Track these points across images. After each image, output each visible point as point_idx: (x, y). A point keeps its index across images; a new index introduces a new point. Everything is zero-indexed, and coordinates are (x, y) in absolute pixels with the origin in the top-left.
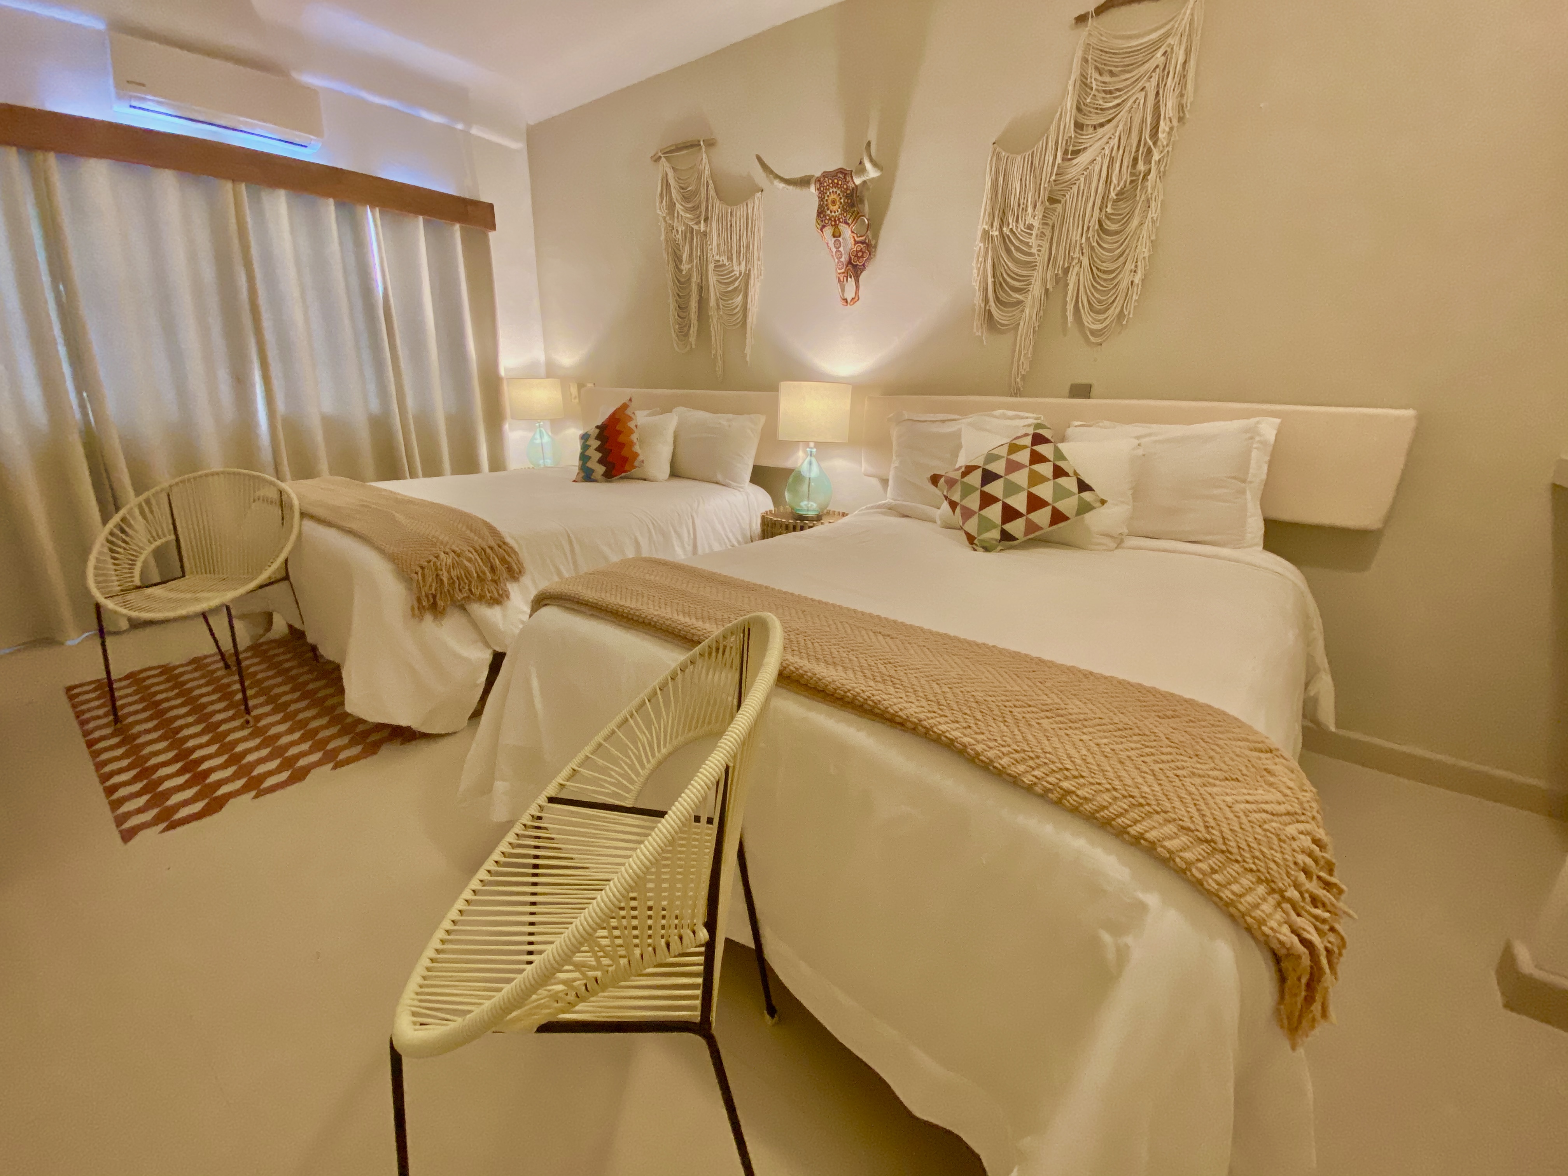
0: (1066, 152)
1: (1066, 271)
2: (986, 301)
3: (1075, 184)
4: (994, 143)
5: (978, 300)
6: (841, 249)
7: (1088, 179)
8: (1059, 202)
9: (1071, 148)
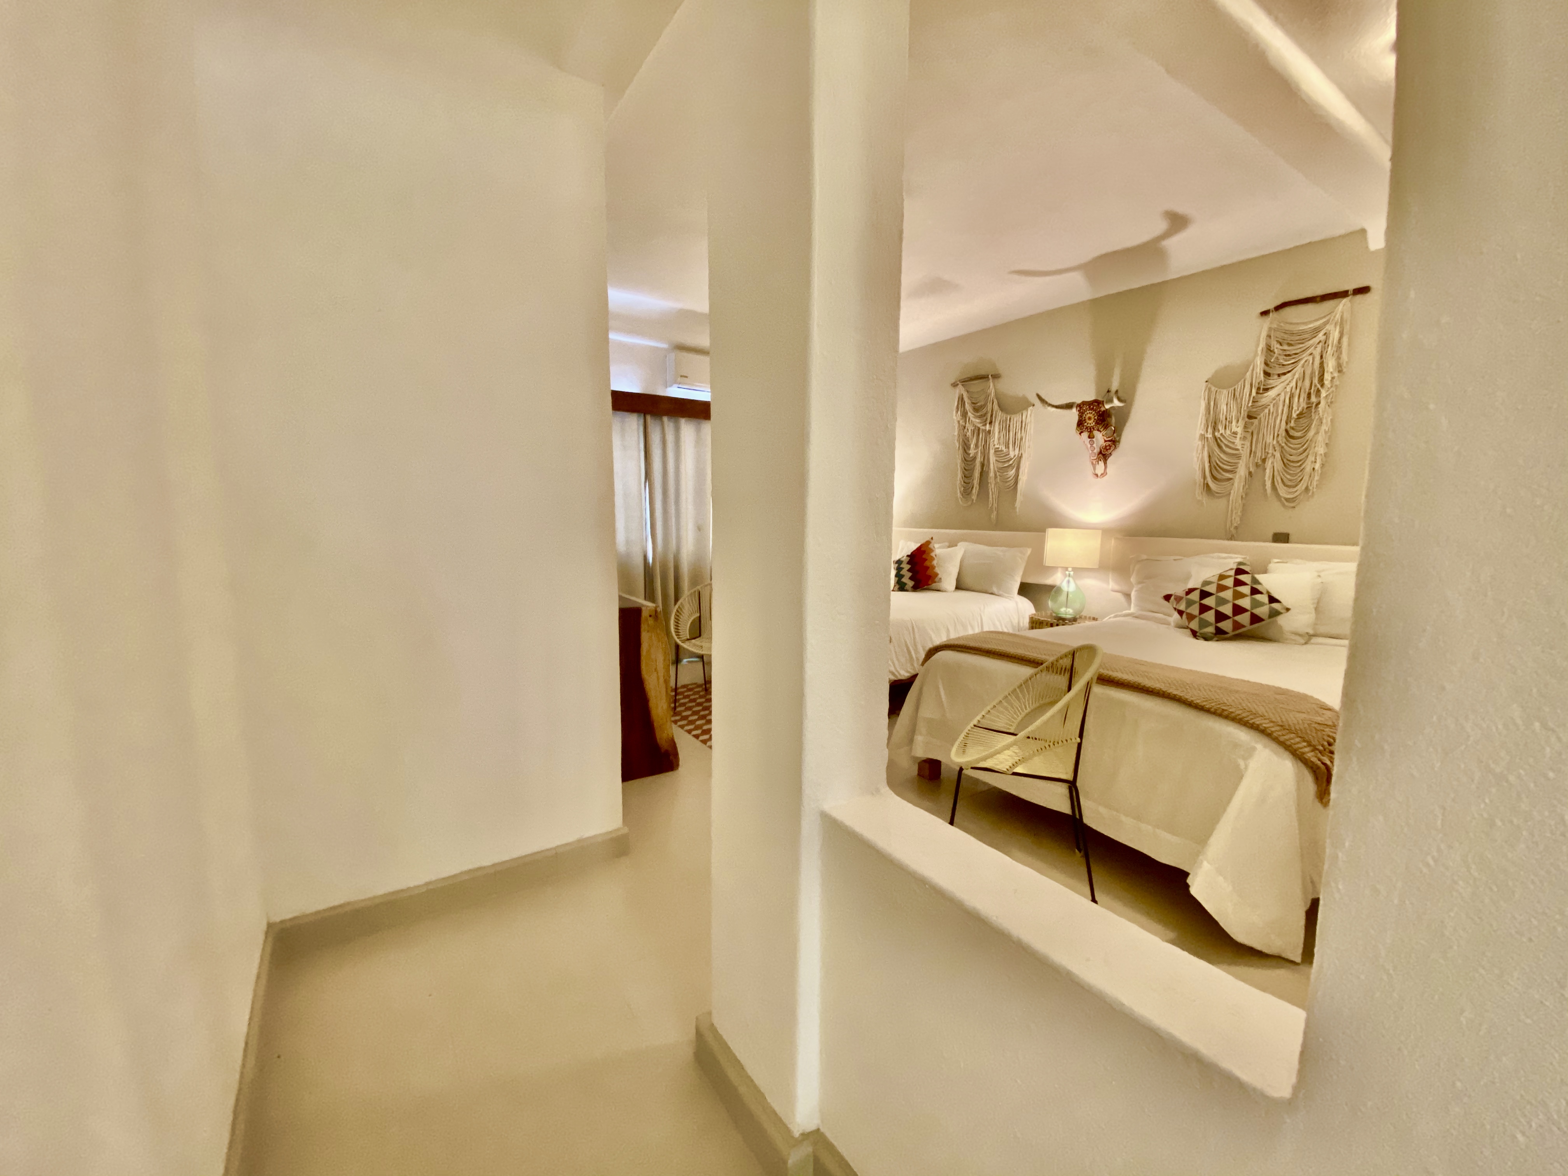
0: (1259, 389)
1: (1264, 461)
2: (1205, 477)
3: (1266, 408)
4: (1206, 382)
5: (1198, 476)
6: (1095, 445)
7: (1276, 405)
8: (1256, 418)
9: (1262, 387)
